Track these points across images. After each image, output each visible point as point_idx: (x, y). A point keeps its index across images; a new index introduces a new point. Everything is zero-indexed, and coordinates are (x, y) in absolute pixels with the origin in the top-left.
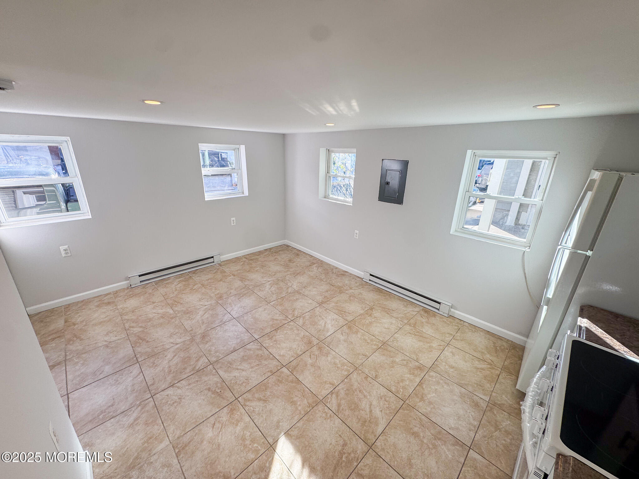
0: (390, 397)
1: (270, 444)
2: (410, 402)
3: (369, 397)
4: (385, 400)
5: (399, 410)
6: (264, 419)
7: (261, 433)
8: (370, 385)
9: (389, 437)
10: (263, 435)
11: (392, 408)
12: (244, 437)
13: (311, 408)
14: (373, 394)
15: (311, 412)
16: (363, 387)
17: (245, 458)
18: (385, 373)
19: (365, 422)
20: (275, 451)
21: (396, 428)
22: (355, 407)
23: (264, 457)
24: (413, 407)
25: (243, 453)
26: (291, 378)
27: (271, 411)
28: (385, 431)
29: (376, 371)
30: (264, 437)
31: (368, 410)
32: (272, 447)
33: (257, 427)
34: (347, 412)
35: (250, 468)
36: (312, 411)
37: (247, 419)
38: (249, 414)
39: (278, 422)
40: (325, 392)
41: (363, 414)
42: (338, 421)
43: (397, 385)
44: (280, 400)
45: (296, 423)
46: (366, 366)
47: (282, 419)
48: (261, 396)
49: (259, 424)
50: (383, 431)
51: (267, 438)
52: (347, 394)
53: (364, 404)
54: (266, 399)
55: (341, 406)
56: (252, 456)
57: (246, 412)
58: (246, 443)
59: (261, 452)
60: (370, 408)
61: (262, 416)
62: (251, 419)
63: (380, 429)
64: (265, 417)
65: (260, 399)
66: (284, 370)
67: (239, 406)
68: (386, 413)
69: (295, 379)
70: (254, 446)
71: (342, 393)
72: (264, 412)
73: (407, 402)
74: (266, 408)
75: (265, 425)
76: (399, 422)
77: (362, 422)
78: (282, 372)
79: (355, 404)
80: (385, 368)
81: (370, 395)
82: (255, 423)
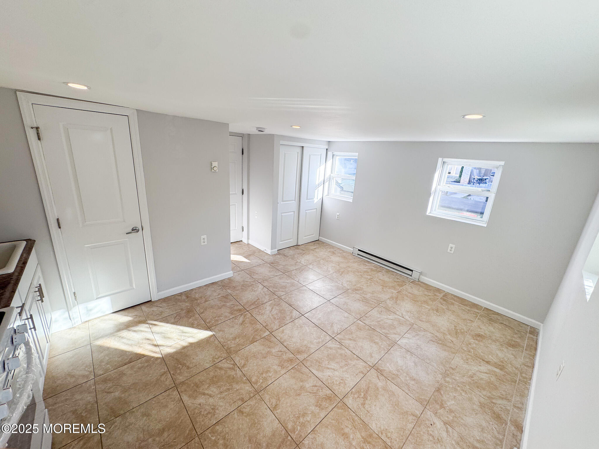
0: (211, 420)
2: (195, 443)
3: (219, 396)
4: (209, 413)
5: (193, 424)
8: (232, 401)
9: (174, 404)
11: (198, 417)
13: (226, 349)
14: (221, 402)
16: (231, 393)
18: (243, 424)
19: (197, 387)
21: (178, 413)
22: (214, 381)
24: (188, 443)
28: (181, 401)
29: (248, 415)
31: (206, 392)
34: (212, 374)
36: (223, 350)
40: (237, 359)
41: (204, 386)
42: (208, 366)
43: (222, 435)
45: (218, 340)
46: (259, 404)
50: (182, 400)
52: (229, 377)
53: (213, 390)
55: (219, 370)
60: (208, 395)
63: (185, 398)
68: (195, 409)
71: (232, 373)
73: (197, 439)
76: (181, 419)
77: (198, 384)
79: (217, 382)
80: (249, 428)
81: (220, 398)
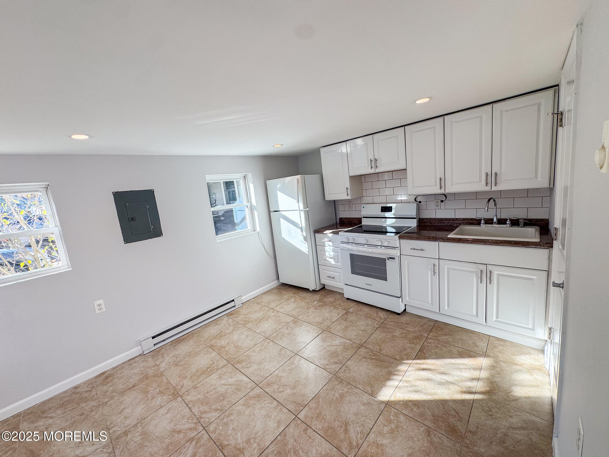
1: (386, 405)
6: (366, 418)
7: (379, 416)
10: (381, 414)
12: (390, 431)
13: (343, 381)
15: (347, 381)
17: (406, 422)
19: (345, 348)
20: (388, 401)
22: (335, 354)
23: (397, 407)
25: (403, 426)
26: (312, 405)
27: (356, 414)
30: (382, 412)
32: (388, 404)
33: (376, 422)
34: (341, 358)
35: (410, 415)
36: (345, 380)
37: (372, 436)
38: (366, 436)
39: (364, 404)
40: (325, 374)
42: (349, 363)
44: (342, 409)
45: (360, 389)
47: (360, 401)
48: (342, 431)
49: (372, 422)
50: (349, 340)
51: (382, 409)
54: (345, 423)
56: (402, 418)
57: (365, 440)
58: (394, 427)
59: (395, 410)
61: (364, 421)
62: (370, 431)
64: (364, 418)
65: (346, 431)
66: (301, 416)
67: (361, 453)
69: (314, 400)
70: (393, 418)
72: (359, 420)
74: (354, 420)
75: (371, 415)
77: (346, 350)
78: (306, 416)
82: (373, 426)
